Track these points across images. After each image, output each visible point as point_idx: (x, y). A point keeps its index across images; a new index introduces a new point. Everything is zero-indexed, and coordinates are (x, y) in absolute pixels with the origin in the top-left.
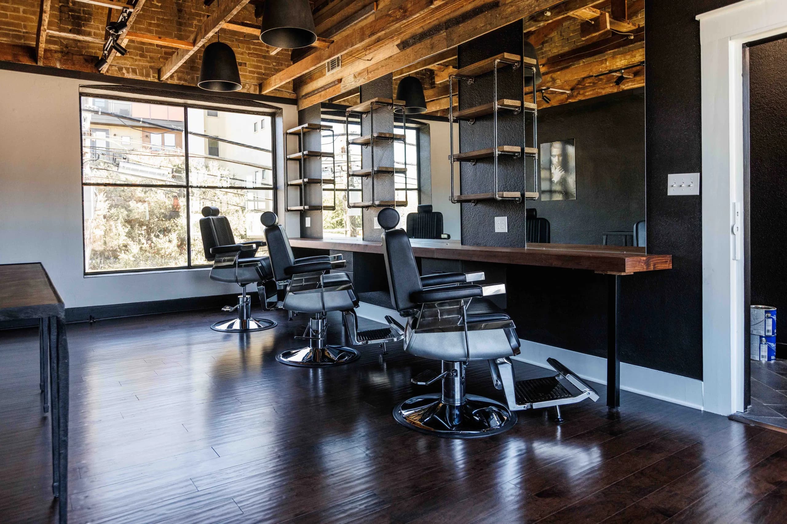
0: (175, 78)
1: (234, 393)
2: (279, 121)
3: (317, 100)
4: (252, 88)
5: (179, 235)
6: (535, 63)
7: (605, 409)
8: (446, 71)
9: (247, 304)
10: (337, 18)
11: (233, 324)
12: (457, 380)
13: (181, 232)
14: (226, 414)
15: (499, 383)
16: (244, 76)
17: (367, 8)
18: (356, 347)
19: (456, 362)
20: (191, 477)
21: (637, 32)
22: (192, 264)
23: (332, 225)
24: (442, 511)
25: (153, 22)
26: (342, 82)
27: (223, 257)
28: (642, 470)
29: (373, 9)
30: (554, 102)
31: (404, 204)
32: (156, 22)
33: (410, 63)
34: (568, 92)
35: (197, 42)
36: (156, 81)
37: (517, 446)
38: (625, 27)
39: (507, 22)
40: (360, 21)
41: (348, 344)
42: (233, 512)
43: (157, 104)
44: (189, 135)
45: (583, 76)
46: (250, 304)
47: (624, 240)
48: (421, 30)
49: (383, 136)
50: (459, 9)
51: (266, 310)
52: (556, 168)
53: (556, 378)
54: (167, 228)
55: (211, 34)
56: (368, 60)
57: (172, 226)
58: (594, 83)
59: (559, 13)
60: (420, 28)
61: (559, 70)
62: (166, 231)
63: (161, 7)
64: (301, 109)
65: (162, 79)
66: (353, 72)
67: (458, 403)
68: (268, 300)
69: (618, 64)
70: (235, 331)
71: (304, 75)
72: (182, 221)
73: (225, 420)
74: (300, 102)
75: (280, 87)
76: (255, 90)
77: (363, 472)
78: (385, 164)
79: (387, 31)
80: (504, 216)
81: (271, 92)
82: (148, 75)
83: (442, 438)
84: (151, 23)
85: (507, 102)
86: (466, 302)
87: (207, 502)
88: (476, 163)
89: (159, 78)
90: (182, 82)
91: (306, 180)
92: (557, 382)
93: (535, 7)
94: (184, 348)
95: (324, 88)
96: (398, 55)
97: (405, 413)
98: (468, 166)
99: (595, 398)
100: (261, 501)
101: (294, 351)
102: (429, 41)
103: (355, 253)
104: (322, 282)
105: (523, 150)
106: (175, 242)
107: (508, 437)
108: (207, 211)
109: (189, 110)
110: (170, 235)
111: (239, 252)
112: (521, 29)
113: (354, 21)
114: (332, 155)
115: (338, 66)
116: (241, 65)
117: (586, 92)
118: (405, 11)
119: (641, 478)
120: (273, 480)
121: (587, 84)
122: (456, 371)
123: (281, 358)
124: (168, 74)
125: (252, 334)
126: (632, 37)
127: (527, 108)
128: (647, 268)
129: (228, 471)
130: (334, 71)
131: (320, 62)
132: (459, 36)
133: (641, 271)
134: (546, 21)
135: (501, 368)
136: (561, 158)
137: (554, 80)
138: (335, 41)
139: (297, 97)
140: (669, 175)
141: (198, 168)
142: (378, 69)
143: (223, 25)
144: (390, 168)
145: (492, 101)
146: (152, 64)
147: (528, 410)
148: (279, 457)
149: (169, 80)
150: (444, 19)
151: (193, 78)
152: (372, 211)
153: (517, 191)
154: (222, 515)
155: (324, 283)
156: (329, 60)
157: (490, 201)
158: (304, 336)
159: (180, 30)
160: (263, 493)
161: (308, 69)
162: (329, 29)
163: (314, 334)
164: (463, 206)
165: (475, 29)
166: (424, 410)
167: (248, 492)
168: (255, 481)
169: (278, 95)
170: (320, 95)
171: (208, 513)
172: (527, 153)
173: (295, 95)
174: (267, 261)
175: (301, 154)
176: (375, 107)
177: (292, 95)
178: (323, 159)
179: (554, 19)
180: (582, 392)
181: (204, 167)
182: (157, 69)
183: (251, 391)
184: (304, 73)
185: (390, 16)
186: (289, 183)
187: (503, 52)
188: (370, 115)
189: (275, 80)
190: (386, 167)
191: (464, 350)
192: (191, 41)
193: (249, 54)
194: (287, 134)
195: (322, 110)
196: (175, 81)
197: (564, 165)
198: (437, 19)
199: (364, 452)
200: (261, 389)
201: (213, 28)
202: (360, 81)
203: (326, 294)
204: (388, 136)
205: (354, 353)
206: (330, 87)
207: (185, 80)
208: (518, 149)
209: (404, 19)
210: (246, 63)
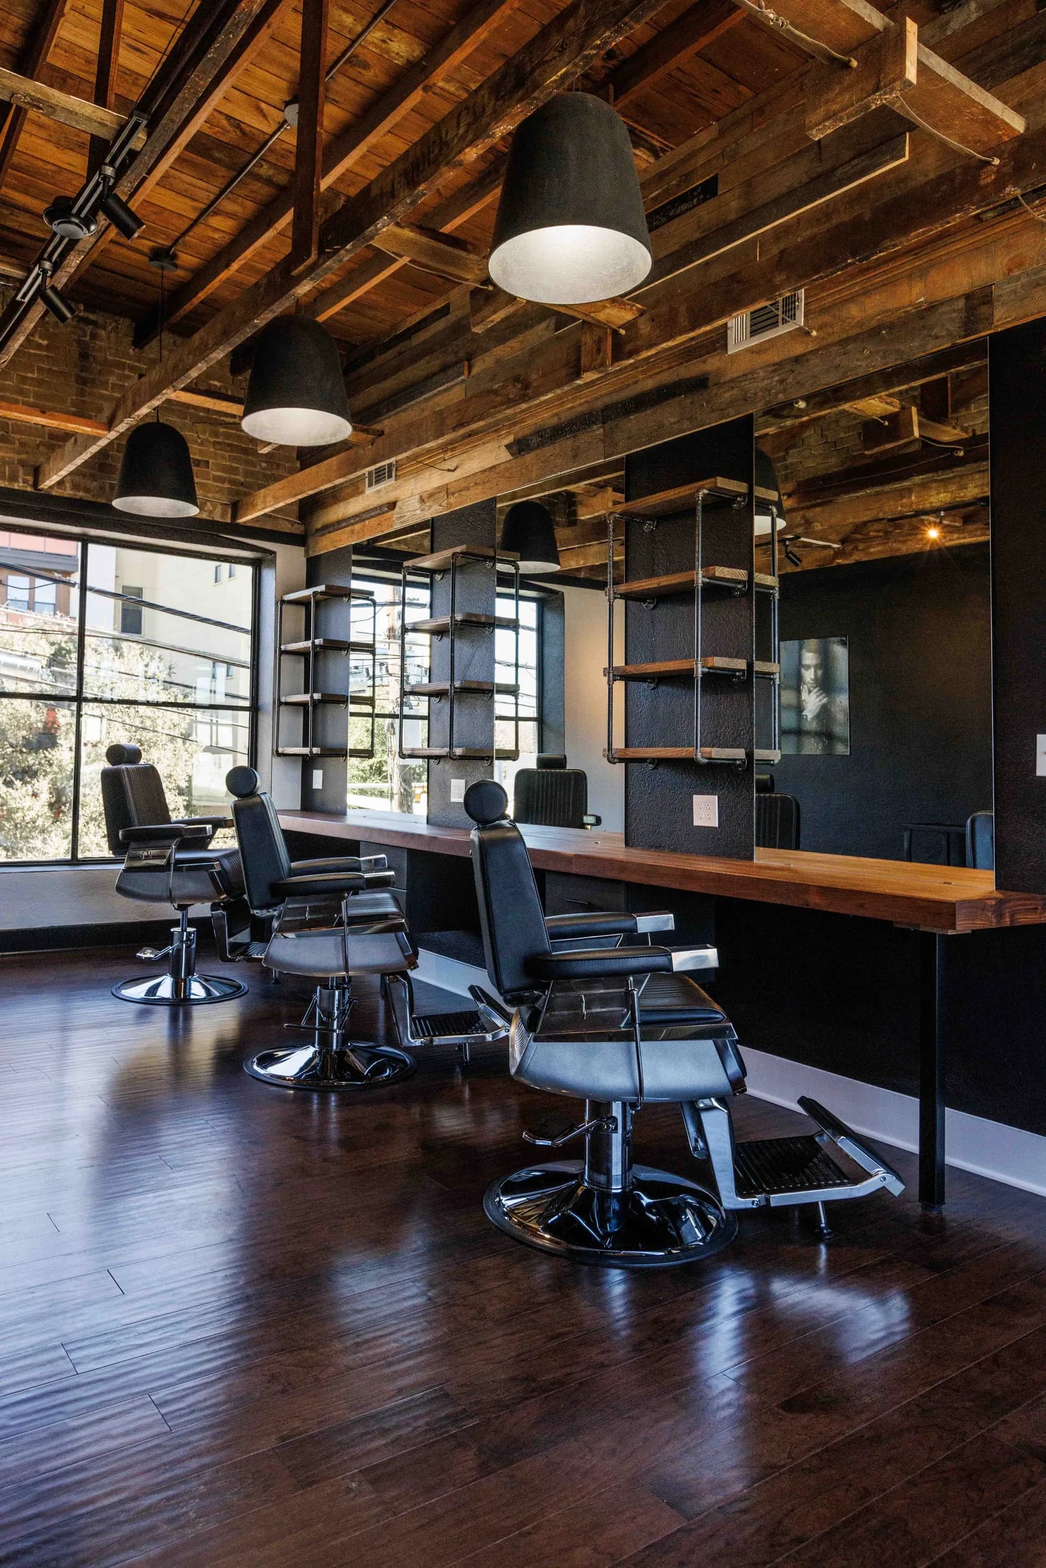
0: (68, 485)
1: (157, 1145)
2: (270, 579)
3: (344, 539)
4: (219, 509)
5: (54, 782)
6: (776, 499)
7: (916, 1208)
8: (599, 496)
9: (188, 947)
10: (390, 384)
11: (158, 985)
12: (617, 1139)
13: (59, 776)
14: (139, 1193)
15: (701, 1144)
16: (203, 485)
17: (450, 372)
18: (409, 1050)
19: (616, 1100)
20: (64, 1340)
21: (972, 443)
22: (80, 856)
23: (361, 773)
24: (587, 1438)
25: (29, 375)
26: (397, 509)
27: (144, 849)
28: (996, 1355)
29: (462, 374)
30: (808, 563)
31: (512, 755)
32: (36, 376)
33: (531, 481)
34: (835, 546)
35: (117, 421)
36: (29, 489)
37: (737, 1289)
38: (948, 434)
39: (721, 419)
40: (436, 395)
41: (392, 1039)
42: (149, 1426)
43: (28, 533)
44: (88, 593)
45: (865, 519)
46: (194, 946)
47: (944, 842)
48: (555, 420)
49: (474, 619)
50: (629, 385)
51: (225, 959)
52: (810, 692)
53: (817, 1139)
54: (29, 767)
55: (144, 410)
56: (449, 470)
57: (40, 764)
58: (886, 533)
59: (821, 405)
60: (552, 416)
61: (819, 505)
62: (27, 774)
63: (48, 348)
64: (312, 554)
65: (41, 487)
66: (420, 491)
67: (616, 1188)
68: (232, 940)
69: (933, 499)
70: (162, 1001)
71: (321, 492)
72: (63, 755)
73: (138, 1207)
74: (311, 542)
75: (273, 511)
76: (223, 515)
77: (422, 1340)
78: (476, 675)
79: (490, 420)
80: (712, 794)
81: (257, 519)
82: (14, 478)
83: (584, 1264)
84: (27, 377)
85: (722, 572)
86: (638, 983)
87: (96, 1400)
88: (658, 685)
89: (35, 484)
90: (81, 494)
91: (317, 696)
92: (818, 1148)
93: (776, 394)
94: (53, 1037)
95: (359, 517)
96: (508, 465)
97: (508, 1202)
98: (643, 689)
99: (896, 1188)
100: (208, 1403)
101: (280, 1054)
102: (569, 442)
103: (411, 852)
104: (344, 914)
105: (750, 665)
106: (45, 797)
107: (720, 1267)
108: (116, 754)
109: (91, 547)
110: (35, 781)
111: (178, 839)
112: (750, 432)
113: (422, 393)
114: (370, 648)
115: (390, 476)
116: (198, 465)
117: (869, 547)
118: (527, 386)
119: (992, 1372)
120: (235, 1353)
121: (872, 534)
122: (615, 1119)
123: (255, 1067)
124: (55, 479)
125: (197, 1012)
126: (961, 454)
127: (759, 585)
128: (997, 923)
129: (142, 1329)
130: (381, 486)
131: (355, 471)
132: (629, 438)
133: (986, 927)
134: (797, 417)
135: (705, 1117)
136: (820, 673)
137: (808, 523)
138: (386, 431)
139: (306, 531)
140: (1039, 736)
141: (100, 649)
142: (468, 489)
143: (170, 394)
144: (486, 683)
145: (693, 568)
146: (24, 456)
147: (760, 1208)
148: (248, 1298)
149: (56, 489)
150: (599, 404)
151: (102, 488)
152: (447, 767)
153: (738, 747)
154: (126, 1433)
155: (349, 918)
156: (372, 468)
157: (686, 765)
158: (303, 1023)
159: (82, 393)
160: (212, 1383)
161: (330, 481)
162: (373, 405)
163: (324, 1019)
164: (630, 768)
165: (661, 426)
166: (549, 1196)
167: (182, 1380)
168: (194, 1353)
169: (268, 527)
170: (352, 531)
171: (95, 1429)
172: (757, 672)
173: (302, 528)
174: (233, 859)
175: (309, 644)
176: (460, 561)
177: (296, 526)
178: (353, 656)
179: (813, 416)
180: (871, 1176)
181: (111, 649)
182: (32, 466)
183: (193, 1142)
184: (322, 488)
185: (495, 392)
186: (283, 700)
187: (715, 476)
188: (449, 577)
189: (265, 497)
190: (479, 683)
191: (633, 1079)
192: (105, 420)
193: (215, 443)
194: (283, 602)
195: (354, 557)
196: (68, 492)
197: (826, 684)
198: (587, 402)
199: (426, 1294)
200: (214, 1138)
201: (150, 400)
202: (432, 509)
203: (351, 940)
204: (483, 620)
205: (404, 1062)
206: (372, 517)
207: (87, 491)
208: (741, 664)
209: (524, 401)
210: (208, 462)
